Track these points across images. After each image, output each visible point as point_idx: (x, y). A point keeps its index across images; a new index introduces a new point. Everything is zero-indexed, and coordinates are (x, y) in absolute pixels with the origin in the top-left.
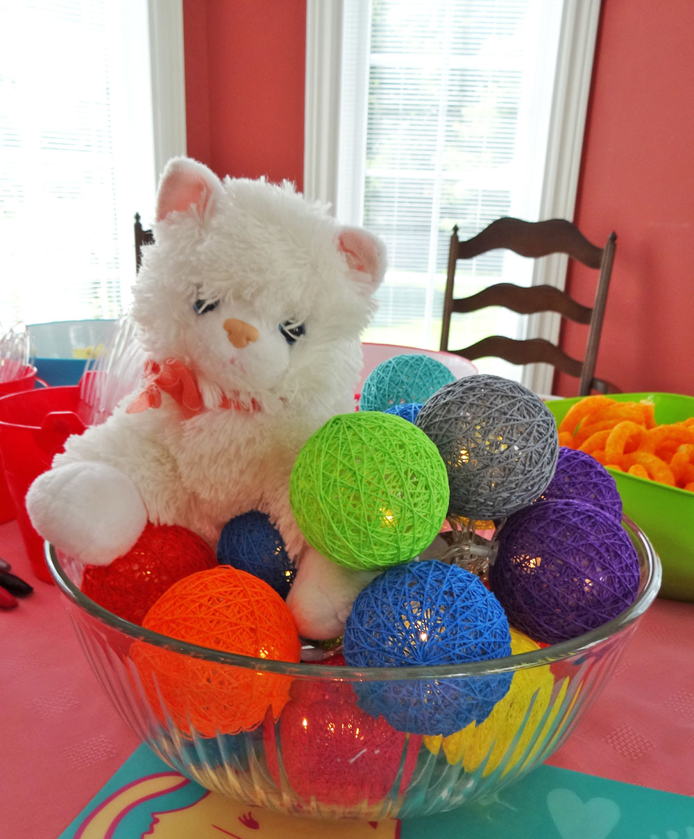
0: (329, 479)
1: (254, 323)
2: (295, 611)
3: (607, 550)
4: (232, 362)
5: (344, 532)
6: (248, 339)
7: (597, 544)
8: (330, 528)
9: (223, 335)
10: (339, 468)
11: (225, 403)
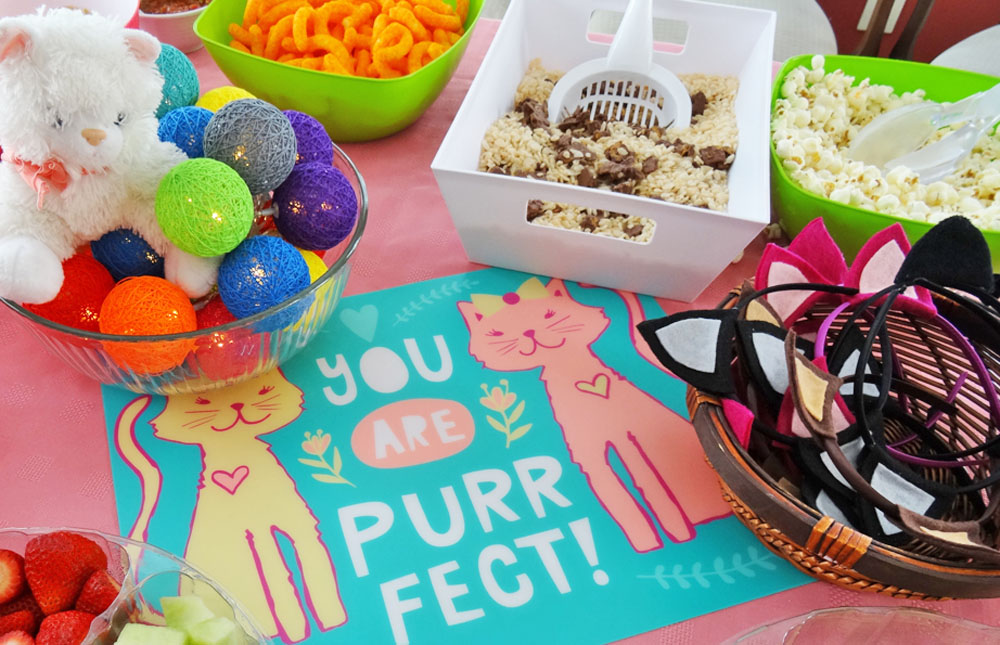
0: (191, 219)
1: (101, 127)
2: (183, 288)
3: (339, 195)
4: (95, 155)
5: (208, 244)
6: (101, 139)
7: (332, 194)
8: (200, 244)
9: (83, 141)
10: (196, 211)
11: (84, 172)
